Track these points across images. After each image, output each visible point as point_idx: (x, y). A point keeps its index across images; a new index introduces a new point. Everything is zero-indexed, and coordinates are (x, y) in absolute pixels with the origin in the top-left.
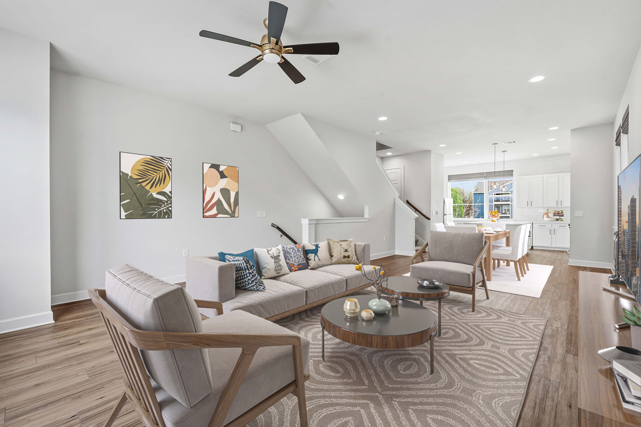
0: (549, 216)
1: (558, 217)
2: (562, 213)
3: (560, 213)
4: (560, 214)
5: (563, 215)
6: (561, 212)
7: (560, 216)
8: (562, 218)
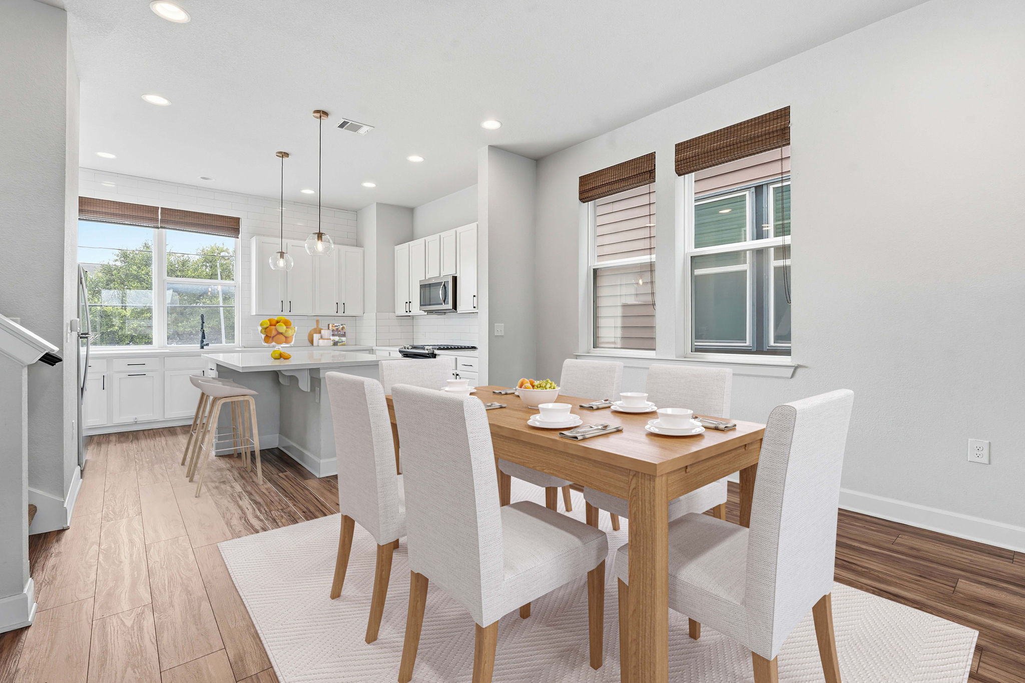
0: (324, 337)
1: (337, 338)
2: (343, 328)
3: (339, 329)
4: (340, 331)
5: (345, 332)
6: (341, 327)
7: (340, 336)
8: (344, 339)
